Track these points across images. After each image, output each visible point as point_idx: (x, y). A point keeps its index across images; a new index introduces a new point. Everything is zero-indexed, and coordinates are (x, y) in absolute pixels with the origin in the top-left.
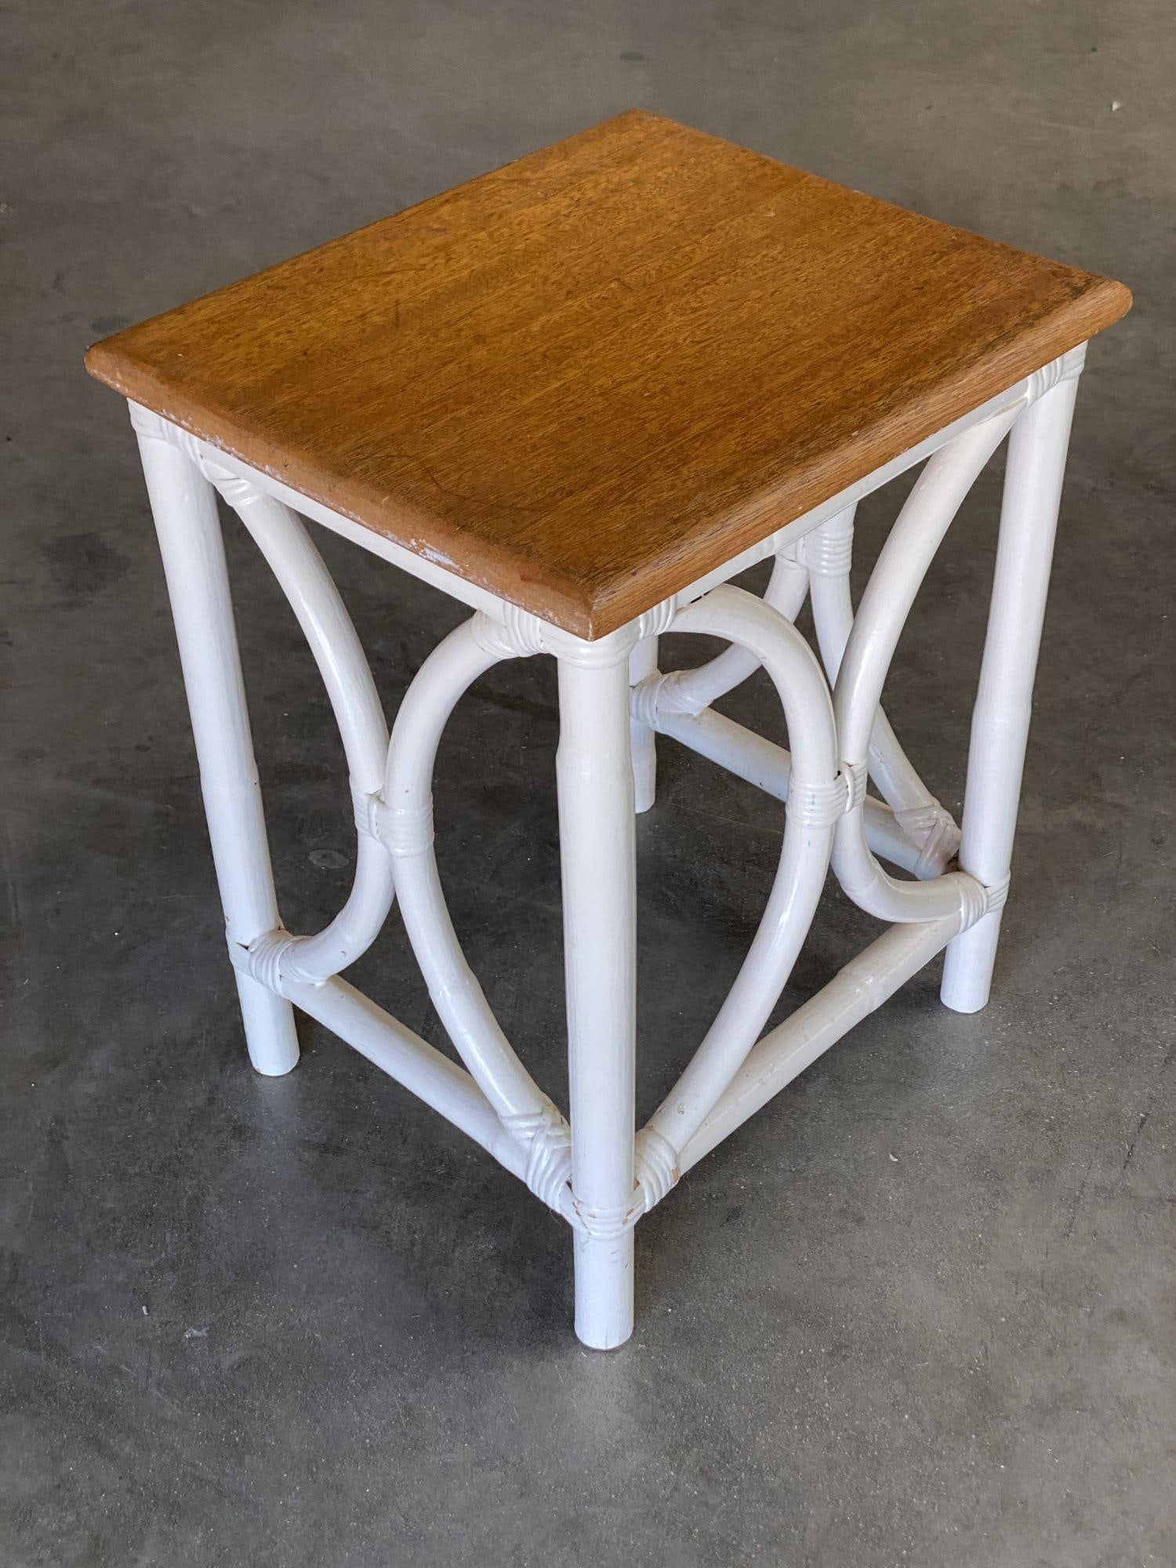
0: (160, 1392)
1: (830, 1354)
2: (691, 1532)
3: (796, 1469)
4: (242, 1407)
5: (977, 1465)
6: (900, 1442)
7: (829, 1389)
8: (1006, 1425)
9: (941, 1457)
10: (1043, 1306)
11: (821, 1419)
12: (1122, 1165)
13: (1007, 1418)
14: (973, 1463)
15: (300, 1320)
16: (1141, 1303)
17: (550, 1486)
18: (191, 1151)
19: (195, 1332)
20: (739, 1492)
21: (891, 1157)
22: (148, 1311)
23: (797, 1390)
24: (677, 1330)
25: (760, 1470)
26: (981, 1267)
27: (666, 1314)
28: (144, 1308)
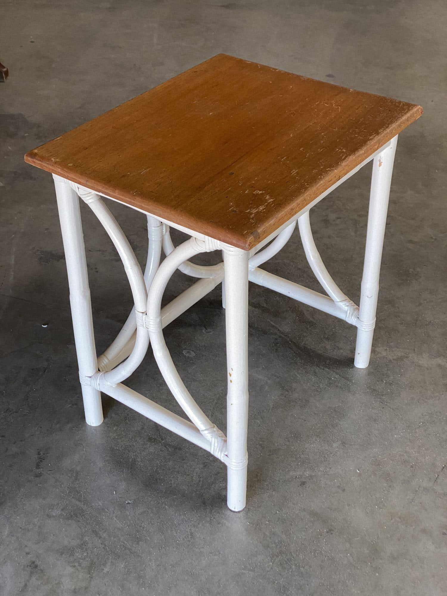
0: (116, 519)
1: (327, 532)
2: (274, 582)
3: (310, 567)
4: (141, 526)
5: (369, 572)
6: (345, 562)
7: (325, 543)
8: (380, 561)
9: (358, 569)
10: (399, 524)
11: (321, 552)
12: (434, 481)
13: (381, 559)
14: (368, 572)
15: (162, 501)
16: (432, 527)
17: (232, 563)
18: (134, 444)
19: (129, 501)
20: (291, 572)
21: (357, 470)
22: (116, 493)
23: (315, 542)
24: (279, 518)
25: (299, 566)
26: (381, 510)
27: (276, 513)
28: (115, 492)
